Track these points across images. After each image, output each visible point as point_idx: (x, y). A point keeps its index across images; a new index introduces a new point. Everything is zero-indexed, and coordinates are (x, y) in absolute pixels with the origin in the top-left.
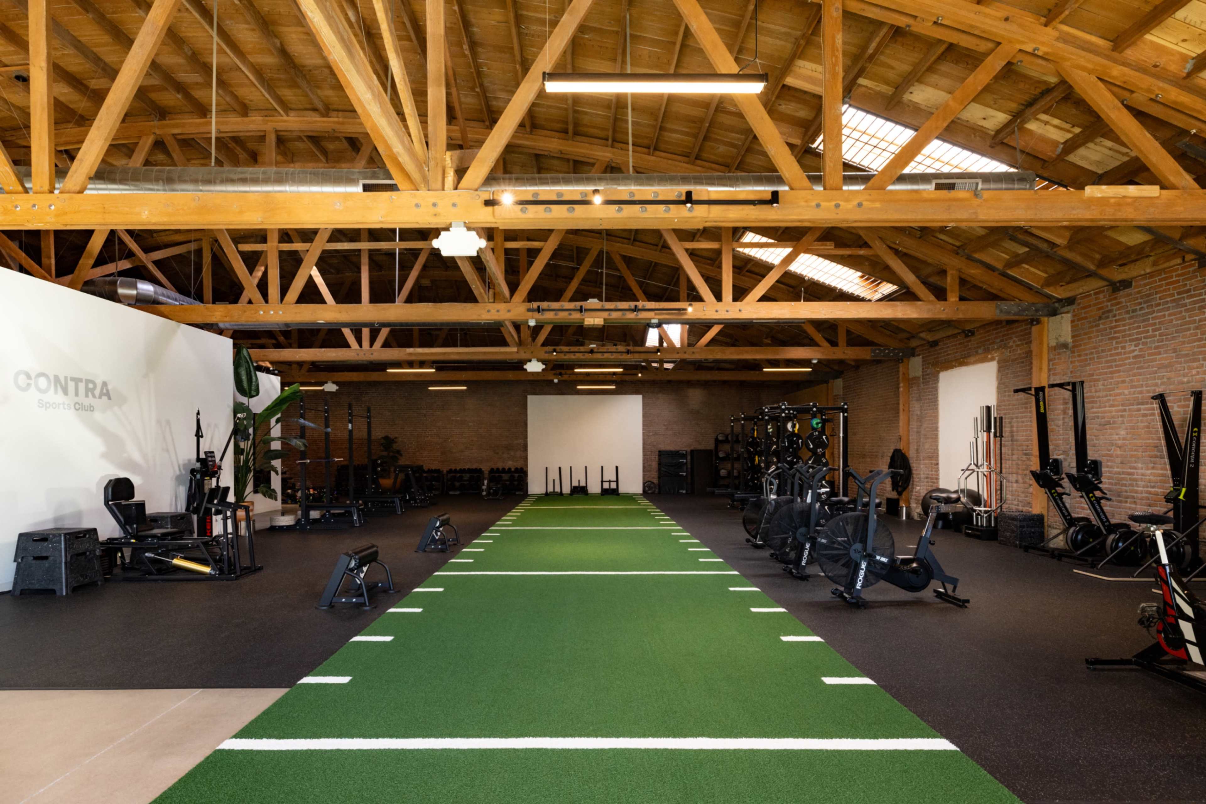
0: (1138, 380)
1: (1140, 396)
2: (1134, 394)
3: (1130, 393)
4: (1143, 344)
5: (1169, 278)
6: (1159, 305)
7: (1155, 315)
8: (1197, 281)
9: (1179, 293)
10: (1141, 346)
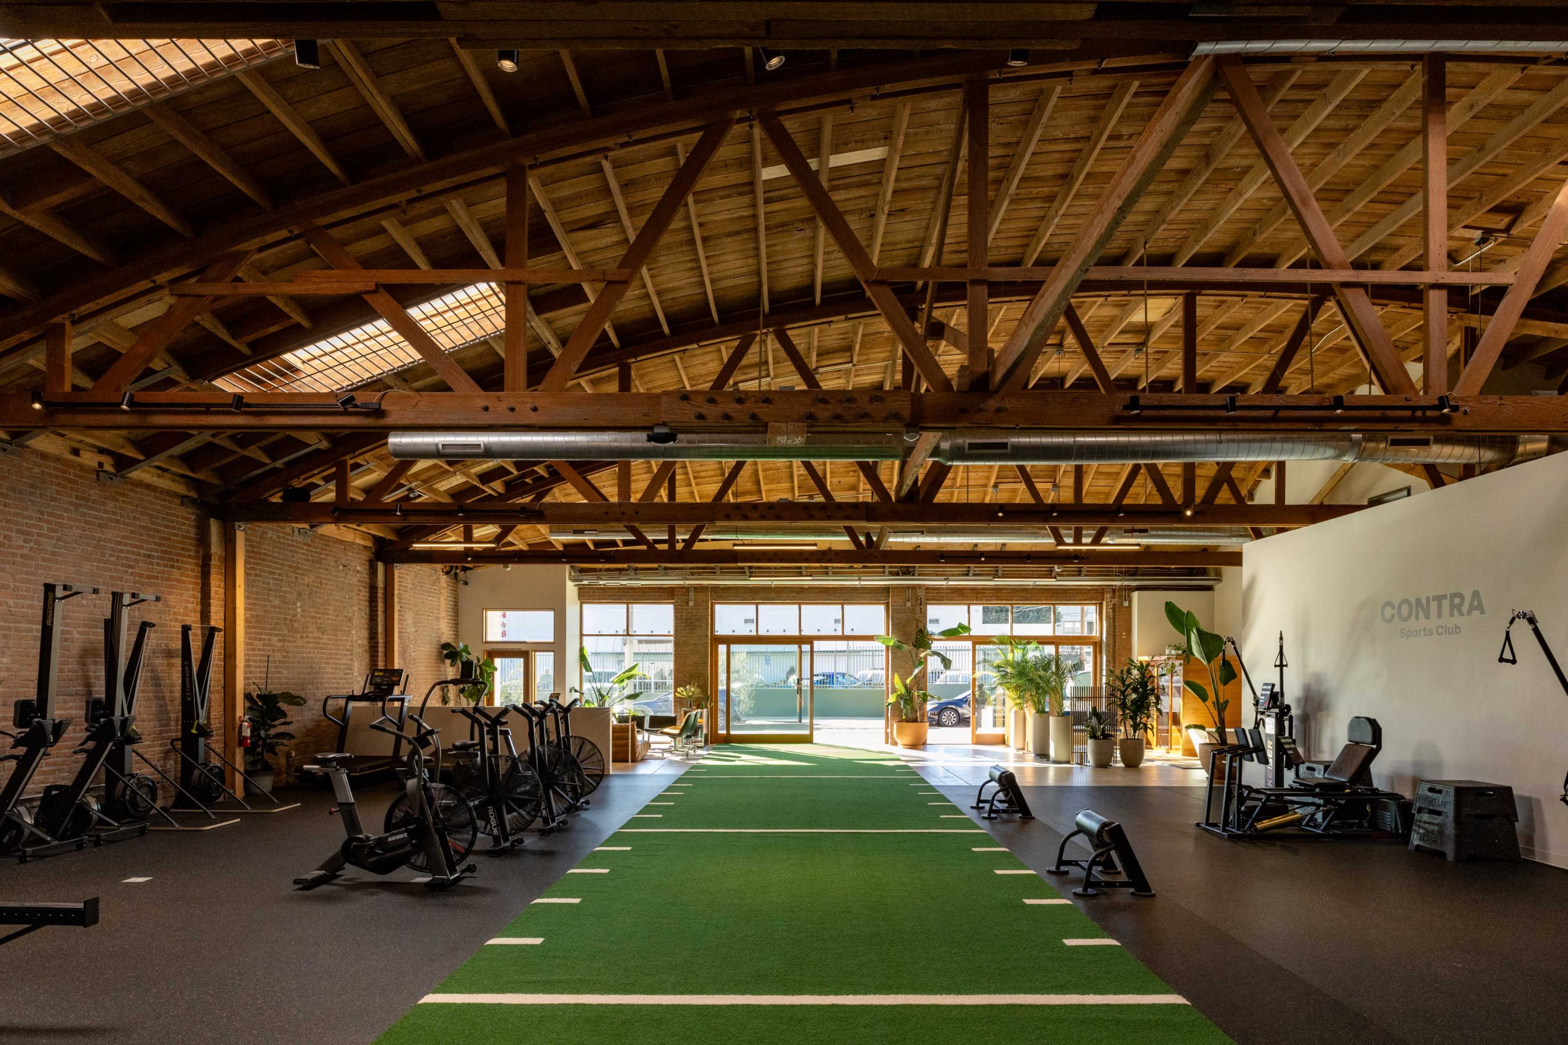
0: (28, 590)
1: (30, 611)
2: (23, 607)
3: (16, 605)
4: (37, 542)
5: (65, 472)
6: (55, 499)
7: (50, 510)
8: (95, 493)
9: (77, 497)
10: (32, 545)
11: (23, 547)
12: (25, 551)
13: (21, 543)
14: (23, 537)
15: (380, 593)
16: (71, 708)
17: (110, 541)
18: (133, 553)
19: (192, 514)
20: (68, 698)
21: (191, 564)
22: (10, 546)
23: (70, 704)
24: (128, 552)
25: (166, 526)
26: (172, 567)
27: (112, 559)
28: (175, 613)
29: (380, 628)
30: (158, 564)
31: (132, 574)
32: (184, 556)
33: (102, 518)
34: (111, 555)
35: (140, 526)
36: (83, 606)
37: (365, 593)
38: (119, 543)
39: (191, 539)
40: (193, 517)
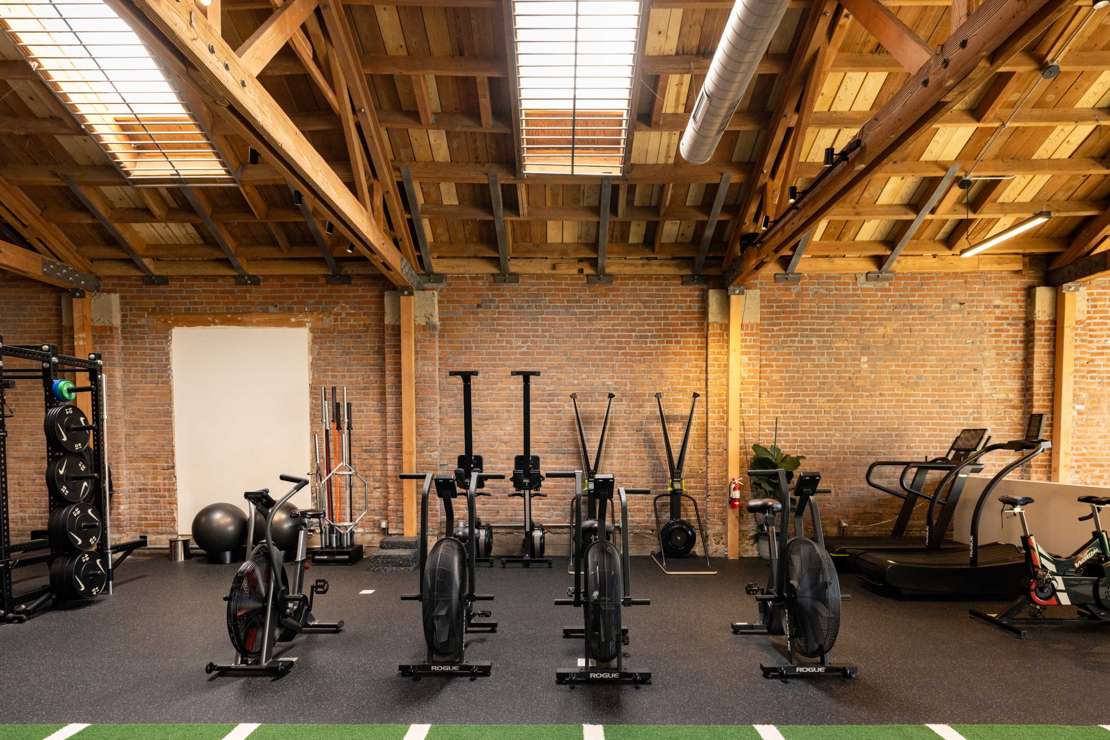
4: (532, 342)
5: (558, 284)
6: (548, 307)
7: (544, 316)
8: (586, 294)
9: (568, 301)
10: (529, 344)
11: (521, 347)
12: (524, 350)
13: (520, 344)
14: (521, 340)
15: (1041, 330)
16: (563, 463)
17: (600, 330)
18: (624, 337)
19: (695, 290)
20: (560, 456)
21: (693, 336)
22: (511, 348)
23: (562, 460)
24: (619, 337)
25: (662, 307)
26: (669, 342)
27: (602, 344)
28: (673, 384)
29: (1038, 376)
30: (651, 342)
31: (622, 354)
32: (685, 330)
33: (592, 313)
34: (600, 342)
35: (632, 313)
36: (574, 385)
37: (1017, 332)
38: (609, 330)
39: (694, 313)
40: (697, 293)
